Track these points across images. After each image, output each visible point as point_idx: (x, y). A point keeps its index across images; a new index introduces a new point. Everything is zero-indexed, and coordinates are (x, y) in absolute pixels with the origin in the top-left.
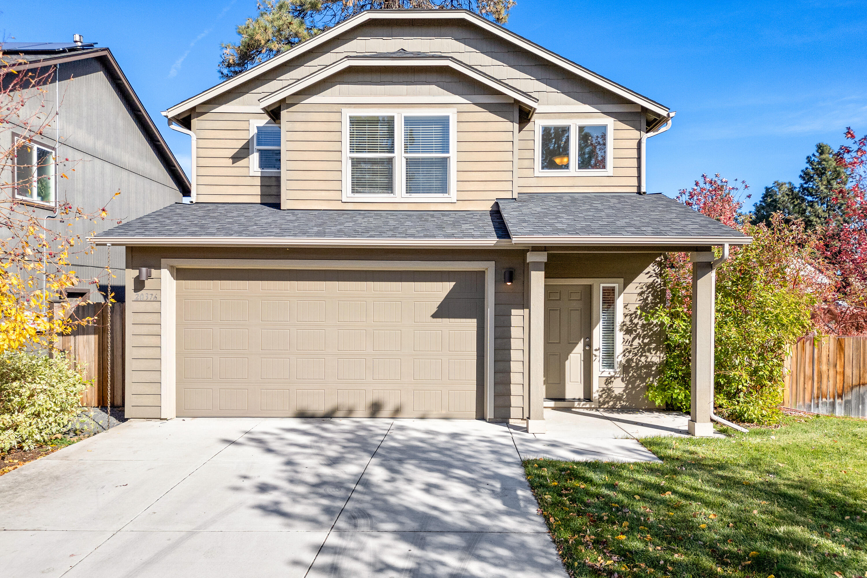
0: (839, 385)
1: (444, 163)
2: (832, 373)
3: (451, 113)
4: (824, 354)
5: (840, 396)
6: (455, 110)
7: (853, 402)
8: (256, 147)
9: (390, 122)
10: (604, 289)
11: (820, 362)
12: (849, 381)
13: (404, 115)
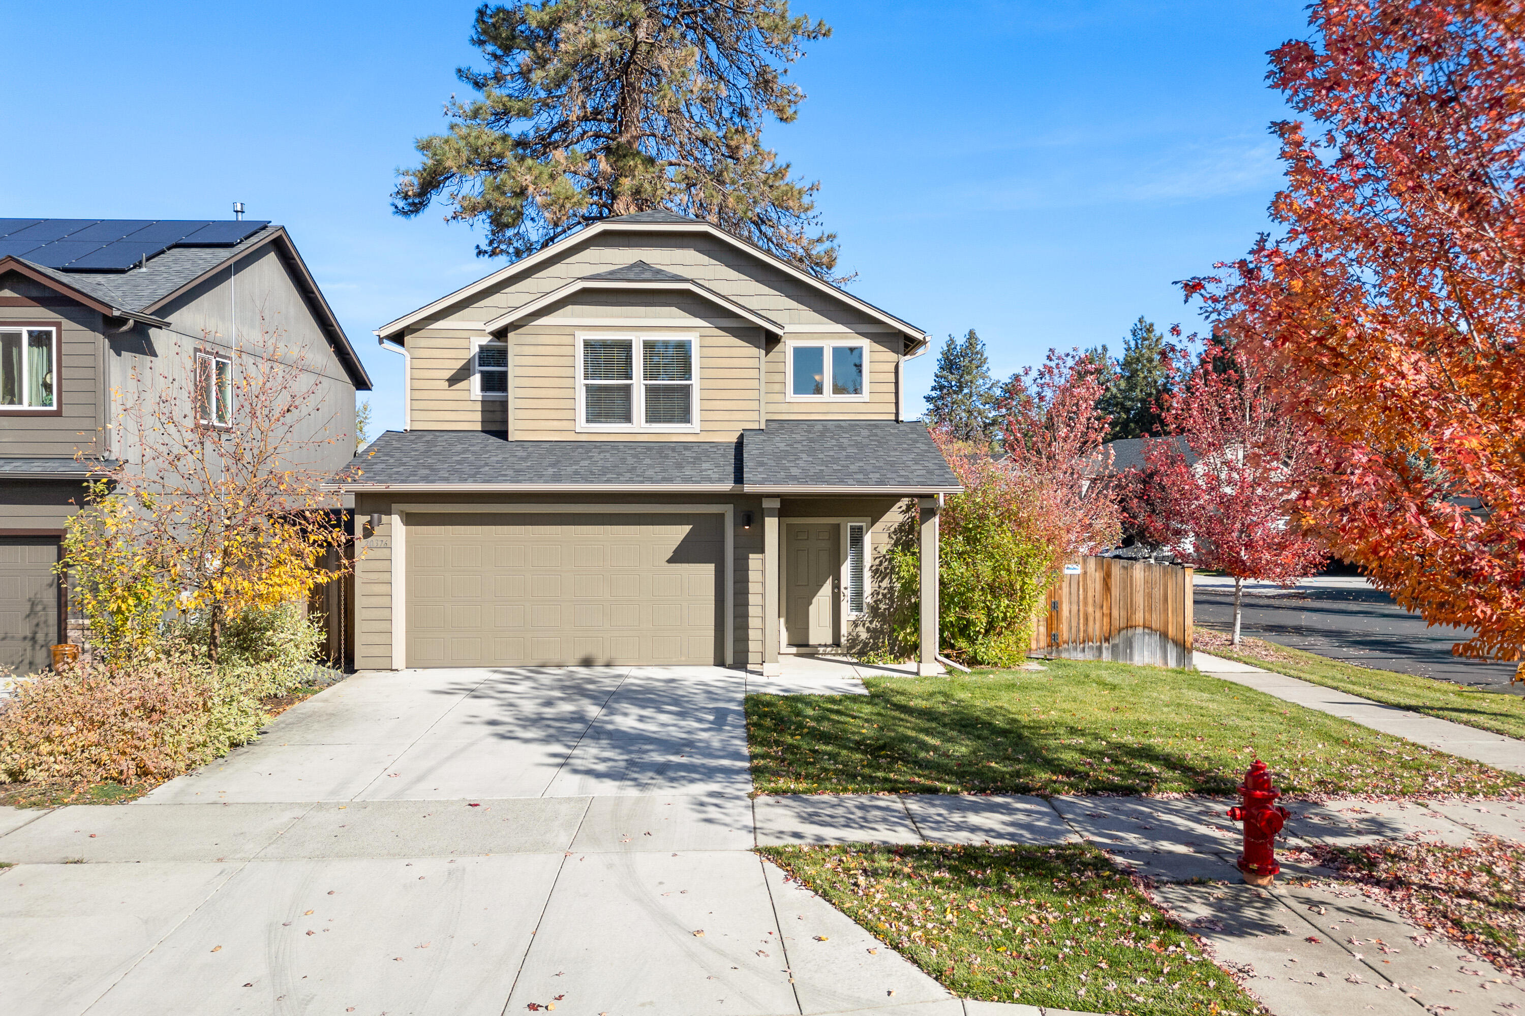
0: (1106, 628)
1: (686, 391)
2: (1098, 615)
3: (693, 338)
4: (1090, 594)
5: (1107, 640)
6: (698, 334)
7: (1121, 646)
8: (478, 368)
9: (626, 346)
10: (852, 528)
11: (1086, 604)
12: (1116, 623)
13: (642, 339)
